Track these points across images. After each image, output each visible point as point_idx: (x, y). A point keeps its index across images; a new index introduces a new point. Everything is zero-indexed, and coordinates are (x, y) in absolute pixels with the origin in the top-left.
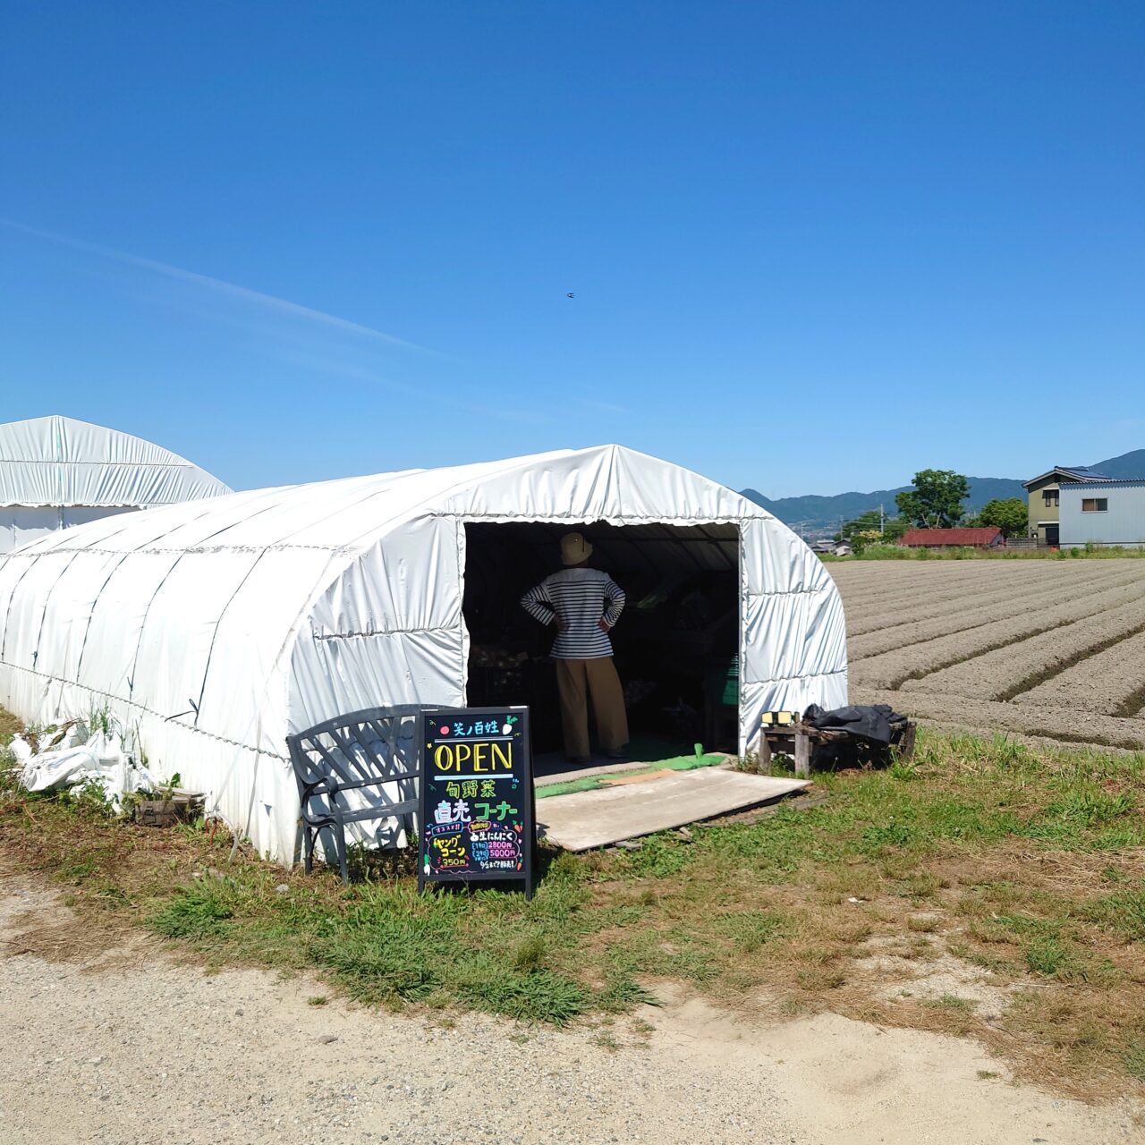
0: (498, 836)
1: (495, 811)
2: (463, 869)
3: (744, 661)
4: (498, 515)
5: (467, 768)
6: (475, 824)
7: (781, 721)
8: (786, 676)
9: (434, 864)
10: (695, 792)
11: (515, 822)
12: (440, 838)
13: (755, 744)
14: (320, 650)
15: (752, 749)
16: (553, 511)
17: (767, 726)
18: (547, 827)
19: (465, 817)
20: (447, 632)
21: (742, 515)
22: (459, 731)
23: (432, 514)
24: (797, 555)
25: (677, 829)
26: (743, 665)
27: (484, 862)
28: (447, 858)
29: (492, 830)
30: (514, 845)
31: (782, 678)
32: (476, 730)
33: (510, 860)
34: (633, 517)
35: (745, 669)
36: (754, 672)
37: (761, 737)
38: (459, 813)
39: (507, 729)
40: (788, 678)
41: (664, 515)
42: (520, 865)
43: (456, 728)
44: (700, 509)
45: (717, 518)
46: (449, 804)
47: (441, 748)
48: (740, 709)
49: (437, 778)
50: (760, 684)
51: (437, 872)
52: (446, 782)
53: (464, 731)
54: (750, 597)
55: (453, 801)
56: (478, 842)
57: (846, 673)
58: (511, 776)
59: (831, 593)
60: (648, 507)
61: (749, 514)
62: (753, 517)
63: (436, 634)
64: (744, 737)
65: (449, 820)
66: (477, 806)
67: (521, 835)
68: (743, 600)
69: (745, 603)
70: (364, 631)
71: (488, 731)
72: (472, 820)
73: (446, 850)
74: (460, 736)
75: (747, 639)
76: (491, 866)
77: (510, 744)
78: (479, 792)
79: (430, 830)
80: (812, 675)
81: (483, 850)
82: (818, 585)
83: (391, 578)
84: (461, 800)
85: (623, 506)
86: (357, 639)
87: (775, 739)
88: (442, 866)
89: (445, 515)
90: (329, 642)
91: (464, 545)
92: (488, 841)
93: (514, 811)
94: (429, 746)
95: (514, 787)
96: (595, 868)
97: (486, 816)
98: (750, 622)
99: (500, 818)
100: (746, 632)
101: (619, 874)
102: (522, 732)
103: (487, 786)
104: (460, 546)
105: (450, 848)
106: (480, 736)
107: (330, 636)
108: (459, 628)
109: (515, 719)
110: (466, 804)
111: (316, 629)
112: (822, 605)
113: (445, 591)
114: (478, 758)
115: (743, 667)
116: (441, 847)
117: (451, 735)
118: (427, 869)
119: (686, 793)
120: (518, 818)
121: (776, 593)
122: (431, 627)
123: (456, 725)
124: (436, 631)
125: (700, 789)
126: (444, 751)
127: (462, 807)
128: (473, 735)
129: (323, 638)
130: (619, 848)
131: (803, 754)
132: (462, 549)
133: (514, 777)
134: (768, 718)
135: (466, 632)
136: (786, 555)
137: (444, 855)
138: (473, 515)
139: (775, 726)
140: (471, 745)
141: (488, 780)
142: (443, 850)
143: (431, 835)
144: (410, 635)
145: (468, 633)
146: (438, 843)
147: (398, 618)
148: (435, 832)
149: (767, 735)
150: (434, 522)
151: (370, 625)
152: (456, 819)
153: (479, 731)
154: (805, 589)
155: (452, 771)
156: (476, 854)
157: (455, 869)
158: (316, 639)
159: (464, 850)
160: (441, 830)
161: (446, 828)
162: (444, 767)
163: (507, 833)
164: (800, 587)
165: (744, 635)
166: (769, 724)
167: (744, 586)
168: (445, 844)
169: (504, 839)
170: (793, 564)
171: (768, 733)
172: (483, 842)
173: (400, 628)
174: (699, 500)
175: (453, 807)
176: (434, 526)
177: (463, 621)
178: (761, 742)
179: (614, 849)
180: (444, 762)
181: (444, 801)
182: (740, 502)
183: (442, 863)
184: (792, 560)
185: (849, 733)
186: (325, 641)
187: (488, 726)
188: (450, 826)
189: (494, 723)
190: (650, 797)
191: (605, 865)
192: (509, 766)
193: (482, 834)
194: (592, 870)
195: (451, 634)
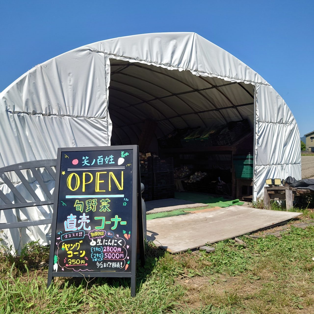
0: (111, 242)
1: (109, 223)
2: (83, 267)
3: (256, 153)
4: (130, 58)
5: (90, 189)
6: (94, 232)
7: (276, 184)
8: (275, 163)
9: (61, 263)
10: (236, 217)
11: (124, 232)
12: (67, 243)
13: (261, 195)
14: (11, 120)
15: (259, 198)
16: (161, 61)
17: (268, 186)
18: (157, 234)
19: (87, 227)
20: (99, 120)
21: (256, 81)
22: (85, 162)
23: (89, 49)
24: (281, 105)
25: (233, 238)
26: (256, 156)
27: (99, 262)
28: (71, 258)
29: (107, 238)
30: (123, 250)
31: (273, 164)
32: (98, 162)
33: (120, 262)
34: (204, 73)
35: (257, 158)
36: (261, 160)
37: (265, 192)
38: (82, 224)
39: (121, 161)
40: (276, 164)
41: (219, 74)
42: (127, 266)
43: (83, 160)
44: (237, 74)
45: (245, 81)
46: (75, 216)
47: (72, 174)
48: (254, 177)
49: (68, 197)
50: (263, 166)
51: (63, 269)
52: (74, 200)
53: (90, 162)
54: (260, 123)
55: (78, 214)
56: (96, 246)
57: (300, 164)
58: (123, 196)
59: (295, 126)
60: (212, 69)
61: (259, 81)
62: (261, 83)
63: (92, 120)
64: (256, 191)
65: (75, 229)
66: (96, 218)
67: (129, 242)
68: (256, 123)
69: (257, 125)
70: (44, 113)
71: (107, 163)
72: (92, 229)
73: (71, 252)
74: (86, 166)
75: (258, 143)
76: (105, 266)
77: (122, 172)
78: (98, 208)
79: (59, 236)
80: (286, 164)
81: (99, 253)
82: (289, 121)
83: (63, 84)
84: (84, 214)
85: (199, 66)
86: (39, 117)
87: (273, 192)
88: (67, 265)
89: (98, 52)
90: (19, 116)
91: (109, 71)
92: (103, 246)
93: (124, 223)
94: (64, 173)
95: (125, 204)
96: (186, 265)
97: (103, 227)
98: (259, 135)
99: (113, 228)
100: (258, 140)
101: (202, 270)
102: (132, 163)
103: (104, 204)
104: (107, 72)
105: (74, 251)
106: (100, 166)
107: (20, 112)
108: (106, 118)
109: (127, 154)
110: (88, 217)
111: (9, 106)
112: (291, 130)
113: (97, 96)
114: (98, 182)
115: (256, 157)
116: (67, 250)
117: (80, 165)
118: (56, 267)
119: (231, 218)
120: (128, 228)
121: (271, 122)
122: (89, 116)
123: (84, 158)
124: (91, 119)
125: (238, 216)
126: (74, 177)
127: (84, 218)
128: (96, 165)
129: (14, 112)
130: (202, 251)
131: (290, 200)
132: (108, 73)
133: (125, 197)
134: (269, 182)
135: (110, 121)
136: (275, 105)
137: (69, 256)
138: (115, 55)
139: (273, 186)
140: (94, 173)
141: (105, 198)
142: (68, 252)
143: (60, 240)
144: (75, 119)
145: (111, 122)
146: (65, 247)
147: (67, 108)
148: (64, 238)
149: (268, 191)
150: (91, 55)
151: (48, 109)
152: (79, 228)
153: (101, 163)
154: (284, 122)
155: (80, 192)
156: (93, 256)
157: (77, 267)
158: (9, 113)
159: (84, 252)
160: (68, 236)
161: (72, 235)
162: (73, 189)
163: (118, 240)
164: (282, 121)
165: (256, 141)
166: (269, 185)
167: (257, 117)
168: (71, 247)
169: (115, 245)
170: (279, 109)
171: (268, 189)
172: (99, 246)
173: (68, 114)
174: (236, 70)
175: (78, 219)
176: (91, 57)
177: (109, 115)
178: (265, 194)
179: (197, 251)
180: (73, 186)
181: (71, 215)
182: (255, 75)
183: (67, 263)
184: (279, 107)
185: (311, 190)
186: (16, 115)
187: (107, 159)
188: (75, 233)
189: (112, 157)
190: (212, 219)
191: (192, 263)
192: (121, 188)
193: (99, 241)
194: (184, 266)
195: (101, 122)
